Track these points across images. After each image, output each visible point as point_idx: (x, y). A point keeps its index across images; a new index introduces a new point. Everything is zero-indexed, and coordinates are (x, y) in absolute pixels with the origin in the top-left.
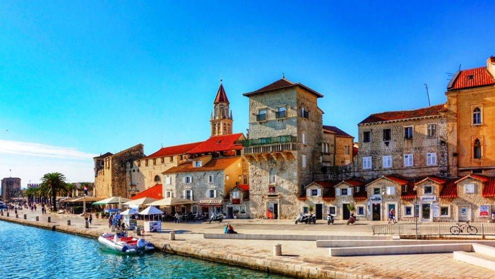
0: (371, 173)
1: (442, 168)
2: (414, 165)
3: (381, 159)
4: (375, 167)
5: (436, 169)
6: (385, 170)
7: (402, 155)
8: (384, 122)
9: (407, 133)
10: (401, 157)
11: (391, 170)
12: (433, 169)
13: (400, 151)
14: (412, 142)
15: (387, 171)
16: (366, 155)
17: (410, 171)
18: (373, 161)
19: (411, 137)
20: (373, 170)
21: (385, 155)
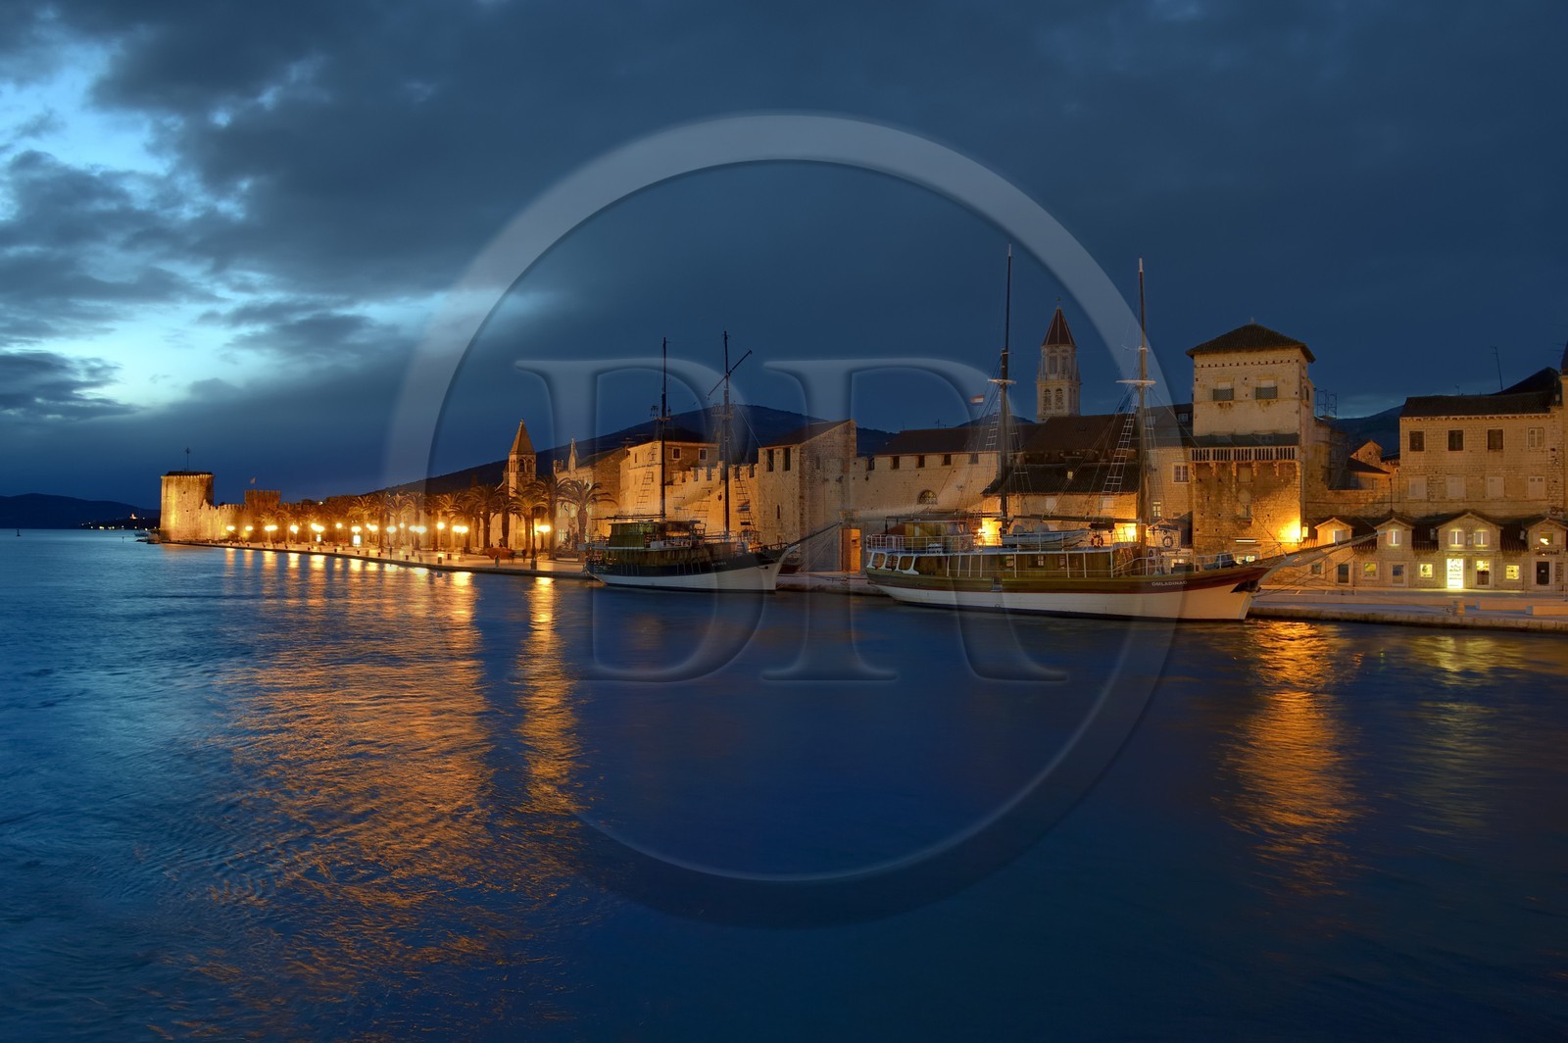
0: (1425, 505)
1: (1554, 504)
2: (1505, 496)
3: (1444, 482)
4: (1433, 497)
5: (1544, 503)
6: (1451, 501)
7: (1483, 478)
8: (1451, 417)
9: (1491, 440)
10: (1481, 481)
11: (1463, 502)
12: (1539, 503)
13: (1481, 471)
14: (1502, 457)
15: (1456, 504)
16: (1415, 473)
17: (1497, 505)
18: (1428, 484)
20: (1429, 501)
21: (1453, 475)
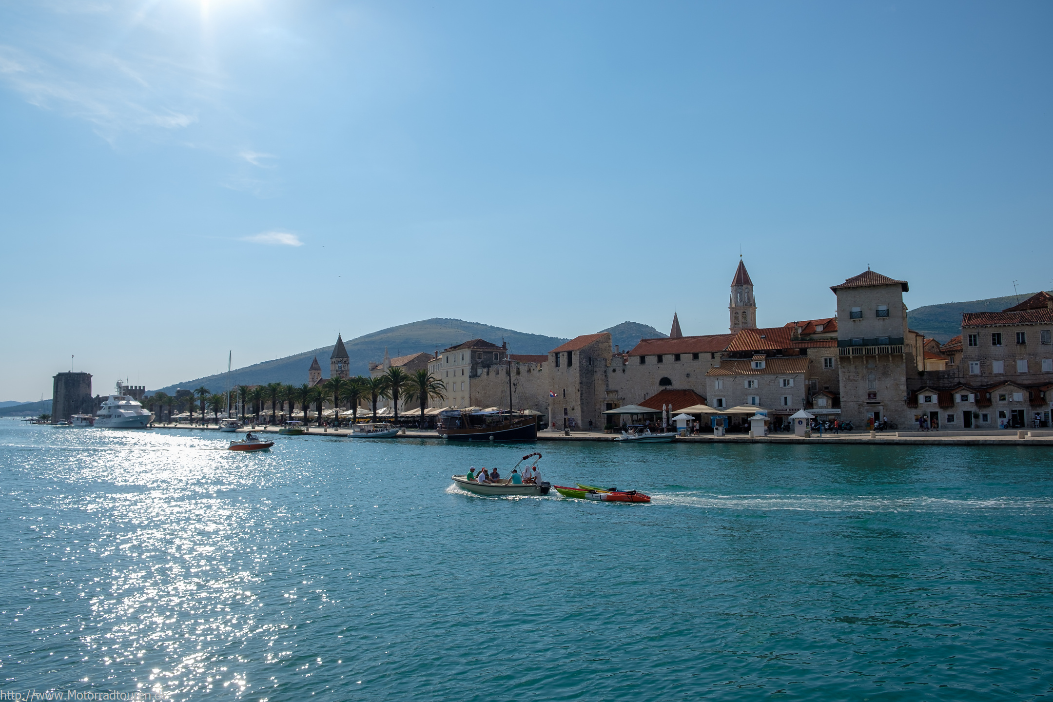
0: (980, 379)
2: (1029, 372)
3: (991, 364)
4: (985, 374)
7: (1014, 361)
8: (993, 326)
9: (1018, 338)
10: (1013, 363)
11: (1003, 376)
12: (1049, 375)
13: (1013, 357)
14: (1025, 348)
15: (999, 378)
16: (972, 359)
17: (1024, 377)
18: (981, 366)
19: (1023, 342)
20: (982, 376)
21: (996, 360)
